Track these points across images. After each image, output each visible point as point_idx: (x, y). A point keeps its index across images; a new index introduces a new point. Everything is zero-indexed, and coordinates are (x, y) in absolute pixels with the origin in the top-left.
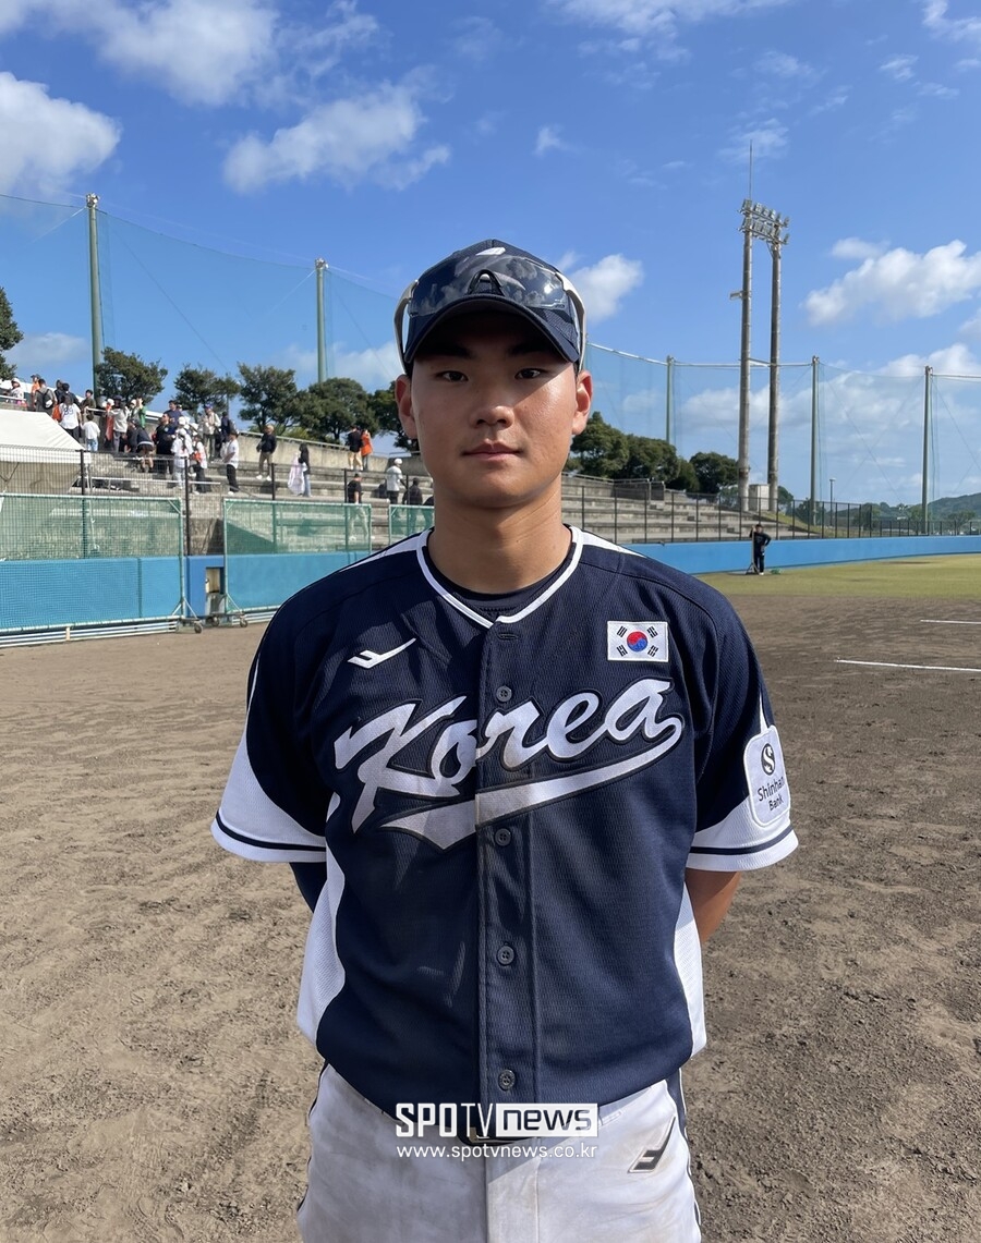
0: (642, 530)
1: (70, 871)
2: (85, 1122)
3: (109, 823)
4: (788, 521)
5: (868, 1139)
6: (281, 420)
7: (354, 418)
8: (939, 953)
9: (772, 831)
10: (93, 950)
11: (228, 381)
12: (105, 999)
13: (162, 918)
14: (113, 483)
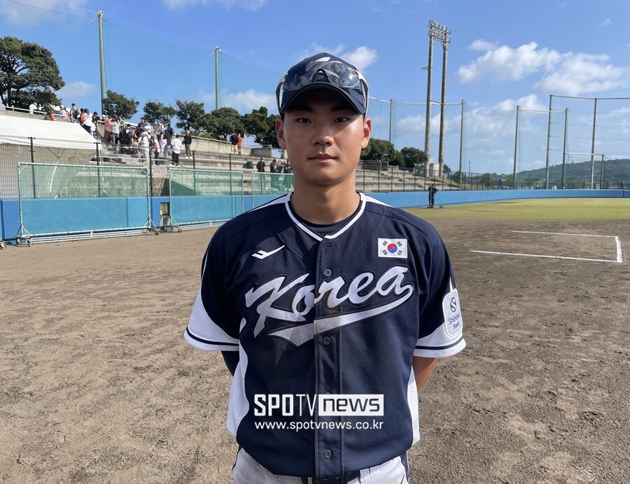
0: (377, 186)
1: (98, 352)
2: (112, 472)
3: (117, 329)
4: (448, 181)
5: (484, 477)
6: (197, 129)
7: (234, 127)
8: (518, 391)
9: (454, 339)
10: (112, 390)
11: (170, 108)
12: (119, 413)
13: (145, 375)
14: (113, 159)
